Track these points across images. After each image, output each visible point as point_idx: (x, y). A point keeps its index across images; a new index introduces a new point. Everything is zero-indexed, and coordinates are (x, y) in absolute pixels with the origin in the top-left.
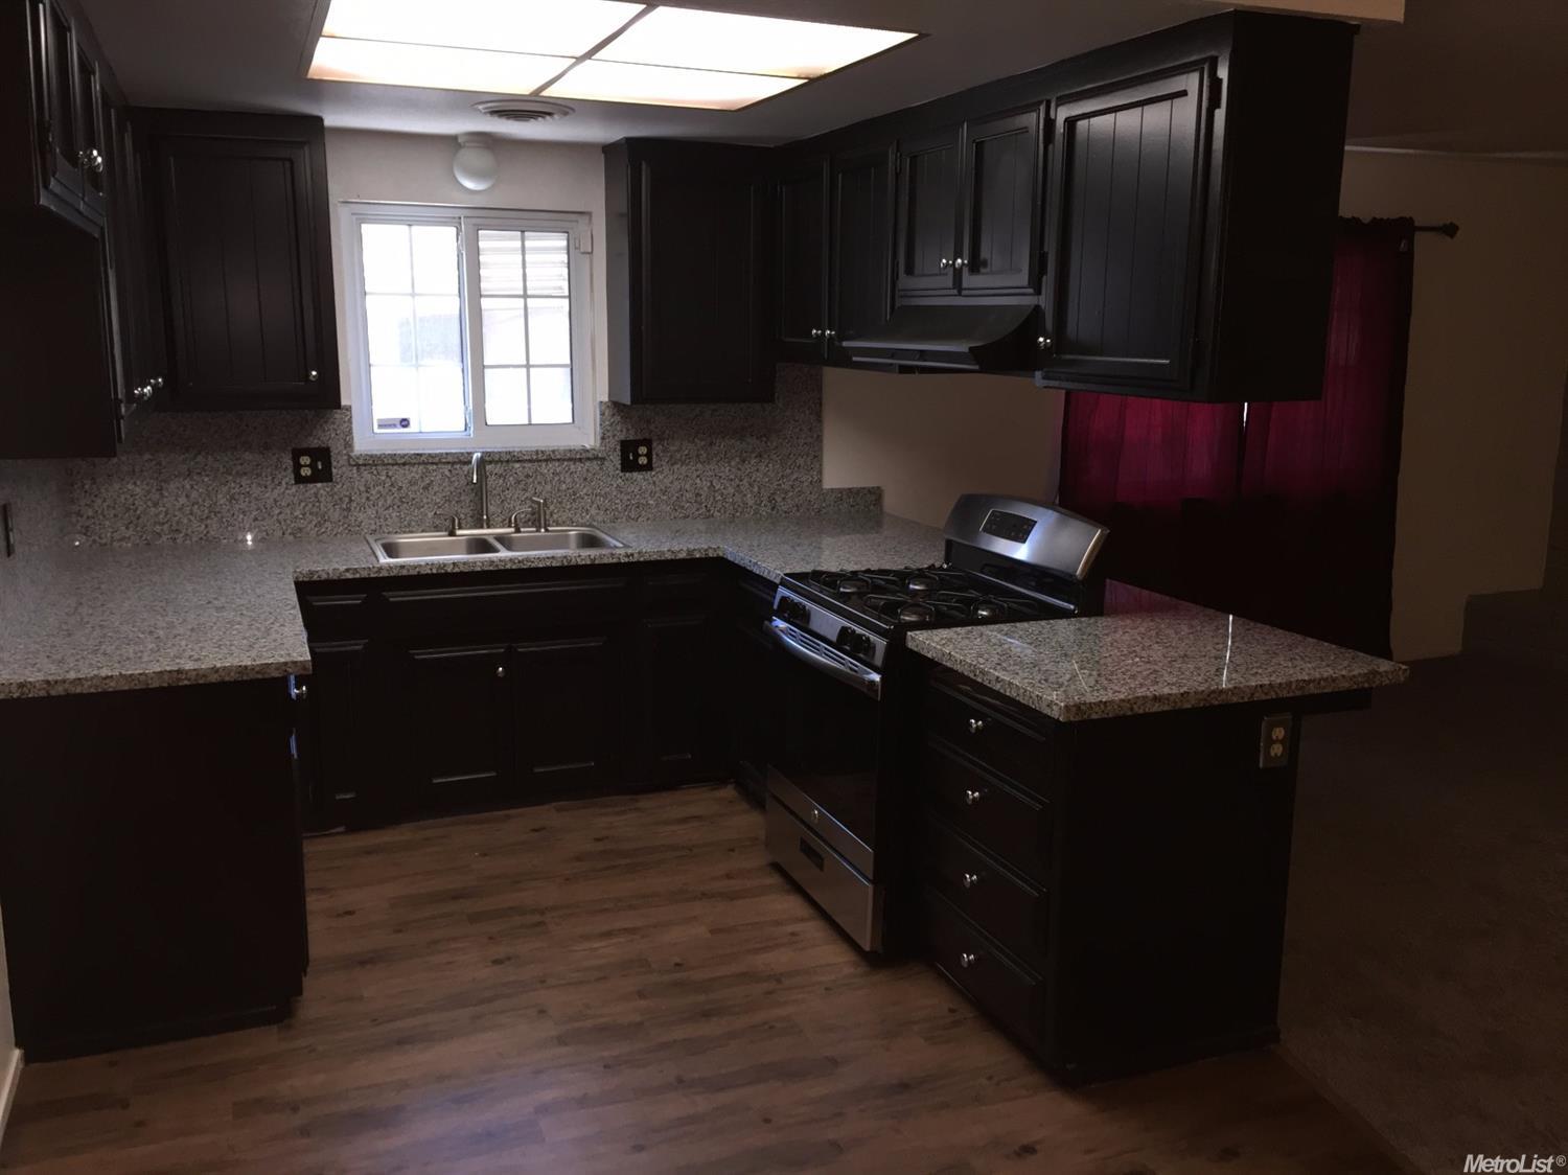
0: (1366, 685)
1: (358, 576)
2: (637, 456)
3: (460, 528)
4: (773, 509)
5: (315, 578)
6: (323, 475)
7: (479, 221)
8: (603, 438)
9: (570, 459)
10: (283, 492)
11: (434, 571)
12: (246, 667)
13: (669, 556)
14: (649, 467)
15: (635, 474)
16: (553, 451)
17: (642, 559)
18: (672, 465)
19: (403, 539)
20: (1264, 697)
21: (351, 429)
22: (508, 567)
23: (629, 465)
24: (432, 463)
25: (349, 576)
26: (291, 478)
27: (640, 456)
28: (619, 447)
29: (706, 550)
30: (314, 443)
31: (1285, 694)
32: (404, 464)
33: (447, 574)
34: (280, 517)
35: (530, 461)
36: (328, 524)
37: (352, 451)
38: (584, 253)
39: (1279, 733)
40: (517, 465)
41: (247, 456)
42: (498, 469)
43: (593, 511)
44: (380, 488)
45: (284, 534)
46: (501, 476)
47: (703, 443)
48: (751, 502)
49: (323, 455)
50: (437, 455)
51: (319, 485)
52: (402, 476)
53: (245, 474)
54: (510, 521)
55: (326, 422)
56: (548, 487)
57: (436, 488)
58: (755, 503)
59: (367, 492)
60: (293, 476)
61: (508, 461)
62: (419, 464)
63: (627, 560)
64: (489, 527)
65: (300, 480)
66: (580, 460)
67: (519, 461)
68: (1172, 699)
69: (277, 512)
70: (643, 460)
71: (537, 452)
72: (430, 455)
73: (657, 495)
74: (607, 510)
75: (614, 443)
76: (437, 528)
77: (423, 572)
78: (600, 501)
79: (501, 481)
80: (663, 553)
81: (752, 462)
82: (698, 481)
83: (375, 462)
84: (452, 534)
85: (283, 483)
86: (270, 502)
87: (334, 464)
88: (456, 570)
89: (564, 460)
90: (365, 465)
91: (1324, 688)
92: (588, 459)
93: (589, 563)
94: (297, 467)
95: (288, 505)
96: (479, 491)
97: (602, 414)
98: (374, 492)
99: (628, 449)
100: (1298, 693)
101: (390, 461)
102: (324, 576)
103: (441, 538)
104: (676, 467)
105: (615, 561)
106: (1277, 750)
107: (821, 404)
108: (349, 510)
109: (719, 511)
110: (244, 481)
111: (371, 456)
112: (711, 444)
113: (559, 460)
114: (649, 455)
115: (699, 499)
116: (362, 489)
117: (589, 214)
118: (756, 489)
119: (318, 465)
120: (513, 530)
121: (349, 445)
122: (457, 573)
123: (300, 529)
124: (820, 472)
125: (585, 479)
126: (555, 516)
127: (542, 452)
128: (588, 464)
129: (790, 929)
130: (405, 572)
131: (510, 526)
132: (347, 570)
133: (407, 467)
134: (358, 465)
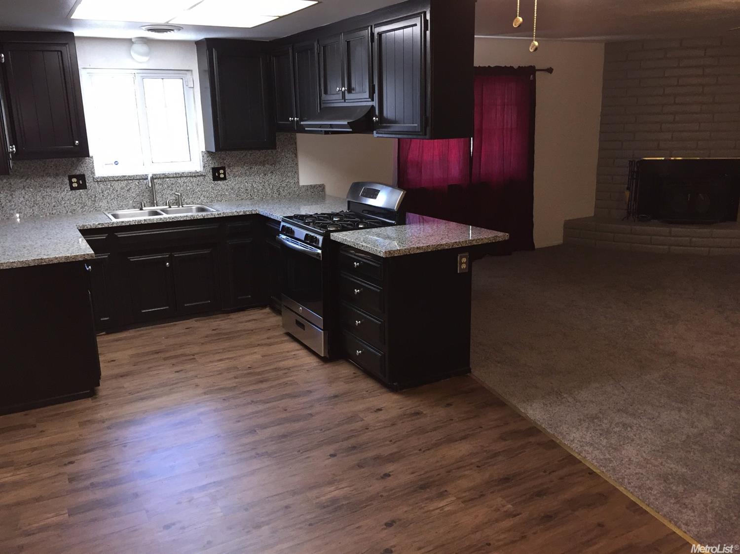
0: (494, 241)
1: (104, 226)
2: (219, 174)
3: (145, 207)
4: (279, 195)
5: (85, 228)
6: (83, 186)
7: (144, 75)
8: (204, 167)
9: (190, 176)
10: (65, 194)
11: (136, 223)
12: (68, 257)
13: (236, 214)
14: (225, 179)
15: (219, 182)
16: (183, 173)
17: (224, 216)
18: (235, 177)
19: (119, 212)
20: (457, 246)
21: (93, 166)
22: (168, 220)
23: (216, 178)
24: (130, 180)
25: (100, 226)
26: (68, 188)
27: (221, 174)
28: (211, 171)
29: (251, 211)
30: (78, 173)
31: (464, 245)
32: (118, 180)
33: (142, 224)
34: (65, 205)
35: (173, 177)
36: (86, 207)
37: (95, 175)
38: (190, 88)
39: (464, 260)
40: (168, 180)
41: (49, 179)
42: (159, 181)
43: (202, 198)
44: (108, 191)
45: (67, 212)
46: (161, 184)
47: (247, 168)
48: (269, 192)
49: (82, 178)
50: (132, 176)
51: (81, 191)
52: (116, 185)
53: (48, 187)
54: (166, 203)
55: (82, 163)
56: (182, 189)
57: (133, 190)
58: (271, 193)
59: (102, 193)
60: (69, 187)
61: (163, 178)
62: (125, 180)
63: (218, 216)
64: (157, 206)
65: (72, 188)
66: (195, 176)
67: (168, 178)
68: (424, 248)
69: (63, 202)
70: (222, 176)
71: (176, 174)
72: (129, 176)
73: (229, 190)
74: (208, 197)
75: (209, 169)
76: (134, 207)
77: (131, 224)
78: (204, 193)
79: (161, 187)
80: (233, 213)
81: (269, 175)
82: (246, 184)
83: (104, 180)
84: (141, 209)
85: (65, 190)
86: (60, 198)
87: (87, 181)
88: (146, 223)
89: (188, 177)
90: (101, 181)
91: (478, 242)
92: (198, 176)
93: (202, 218)
94: (71, 183)
95: (68, 199)
96: (152, 191)
97: (203, 157)
98: (105, 193)
99: (215, 171)
100: (469, 245)
101: (112, 179)
102: (89, 227)
103: (137, 211)
104: (236, 178)
105: (213, 217)
106: (464, 266)
107: (296, 150)
108: (95, 201)
109: (256, 196)
110: (48, 190)
111: (103, 177)
112: (251, 168)
113: (185, 177)
114: (224, 174)
115: (247, 192)
116: (100, 191)
117: (191, 71)
118: (271, 187)
119: (81, 183)
120: (168, 207)
121: (93, 173)
122: (146, 224)
123: (74, 210)
124: (298, 179)
125: (198, 185)
126: (185, 201)
127: (178, 173)
128: (198, 178)
129: (293, 353)
130: (124, 224)
131: (166, 205)
132: (99, 224)
133: (119, 182)
134: (97, 181)
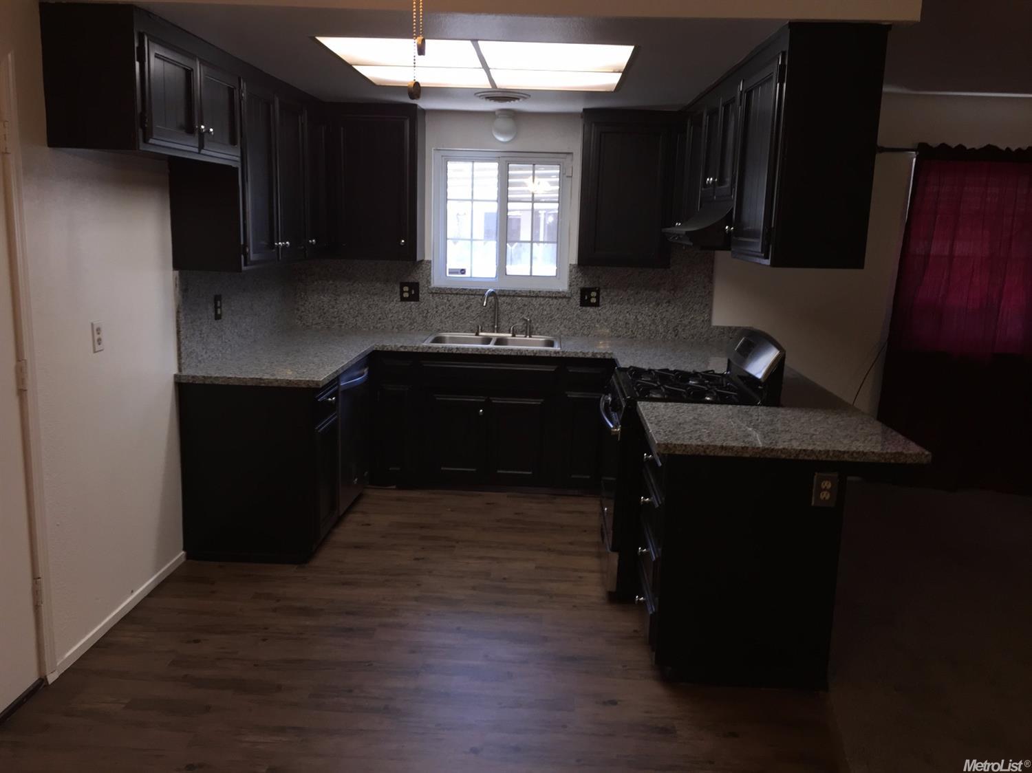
1: (406, 350)
3: (482, 331)
5: (385, 349)
6: (415, 297)
7: (509, 159)
8: (570, 286)
9: (550, 297)
10: (395, 307)
13: (581, 355)
14: (597, 305)
15: (588, 308)
16: (540, 292)
18: (612, 304)
21: (430, 273)
23: (585, 302)
25: (402, 350)
27: (591, 297)
28: (579, 292)
30: (411, 280)
34: (393, 319)
36: (415, 324)
37: (430, 285)
38: (568, 177)
39: (827, 485)
41: (378, 285)
42: (508, 300)
44: (444, 307)
45: (393, 328)
46: (509, 304)
47: (632, 292)
48: (661, 331)
49: (415, 287)
51: (412, 303)
52: (456, 300)
53: (377, 294)
54: (510, 329)
55: (418, 269)
56: (536, 312)
57: (473, 309)
58: (664, 332)
59: (436, 308)
60: (399, 297)
61: (514, 296)
62: (465, 294)
63: (555, 355)
64: (498, 332)
65: (403, 299)
66: (556, 298)
67: (519, 296)
69: (390, 315)
70: (593, 300)
73: (601, 322)
74: (570, 328)
75: (576, 289)
76: (472, 331)
78: (566, 322)
81: (664, 305)
82: (628, 315)
83: (441, 292)
84: (477, 334)
85: (395, 300)
86: (388, 309)
87: (421, 292)
89: (547, 297)
90: (436, 293)
92: (560, 297)
94: (402, 292)
95: (396, 312)
97: (571, 271)
98: (440, 309)
99: (585, 292)
101: (449, 292)
102: (390, 349)
103: (472, 335)
106: (825, 496)
107: (712, 272)
108: (426, 317)
109: (640, 334)
110: (376, 298)
111: (440, 288)
112: (637, 294)
114: (597, 297)
115: (628, 326)
116: (434, 306)
117: (571, 153)
118: (665, 323)
119: (413, 292)
121: (429, 282)
123: (401, 326)
124: (710, 314)
125: (558, 309)
128: (560, 300)
131: (509, 333)
132: (401, 347)
134: (432, 293)
